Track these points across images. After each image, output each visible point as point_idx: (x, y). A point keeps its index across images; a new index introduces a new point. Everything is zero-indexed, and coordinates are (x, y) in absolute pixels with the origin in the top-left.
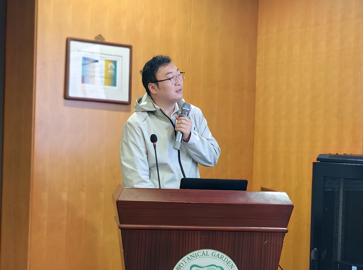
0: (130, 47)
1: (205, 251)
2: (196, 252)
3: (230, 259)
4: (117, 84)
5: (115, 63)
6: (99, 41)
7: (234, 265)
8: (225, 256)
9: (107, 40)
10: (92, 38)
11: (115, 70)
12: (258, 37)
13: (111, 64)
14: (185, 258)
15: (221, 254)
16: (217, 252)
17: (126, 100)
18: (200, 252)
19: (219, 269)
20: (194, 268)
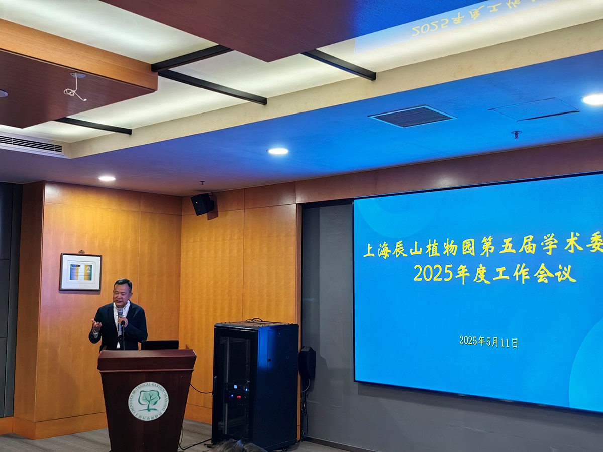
0: (100, 256)
1: (148, 383)
2: (143, 384)
3: (162, 387)
4: (92, 279)
5: (91, 266)
6: (82, 254)
7: (165, 389)
8: (160, 385)
9: (86, 253)
10: (77, 253)
11: (91, 270)
13: (88, 267)
14: (137, 387)
15: (157, 384)
16: (155, 383)
17: (98, 288)
18: (145, 384)
19: (156, 392)
20: (142, 393)
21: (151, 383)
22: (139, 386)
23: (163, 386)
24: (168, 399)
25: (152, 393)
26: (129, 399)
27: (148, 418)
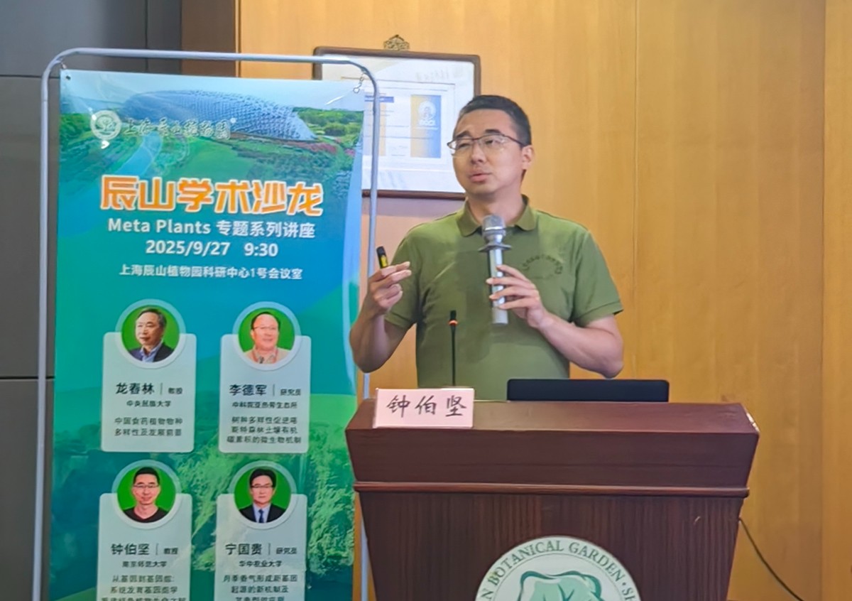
0: (474, 59)
1: (554, 540)
4: (443, 152)
5: (436, 100)
6: (396, 51)
9: (413, 48)
10: (379, 46)
11: (438, 116)
13: (427, 104)
15: (591, 547)
18: (543, 542)
19: (588, 583)
20: (529, 579)
21: (565, 542)
22: (515, 551)
23: (616, 555)
25: (569, 584)
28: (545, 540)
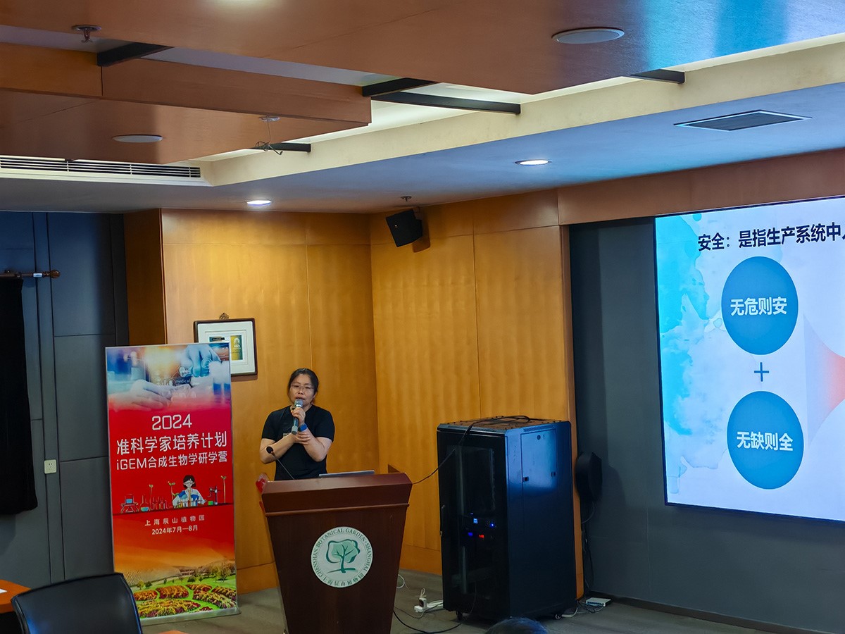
0: (252, 320)
1: (340, 528)
3: (361, 534)
4: (243, 357)
5: (240, 337)
6: (224, 319)
7: (365, 537)
8: (357, 531)
9: (230, 318)
10: (217, 318)
11: (241, 344)
12: (373, 292)
13: (237, 339)
16: (350, 529)
17: (253, 370)
18: (335, 530)
19: (353, 543)
20: (331, 544)
21: (344, 528)
22: (326, 534)
23: (362, 532)
24: (372, 553)
25: (346, 544)
26: (312, 556)
27: (343, 584)
28: (337, 529)
